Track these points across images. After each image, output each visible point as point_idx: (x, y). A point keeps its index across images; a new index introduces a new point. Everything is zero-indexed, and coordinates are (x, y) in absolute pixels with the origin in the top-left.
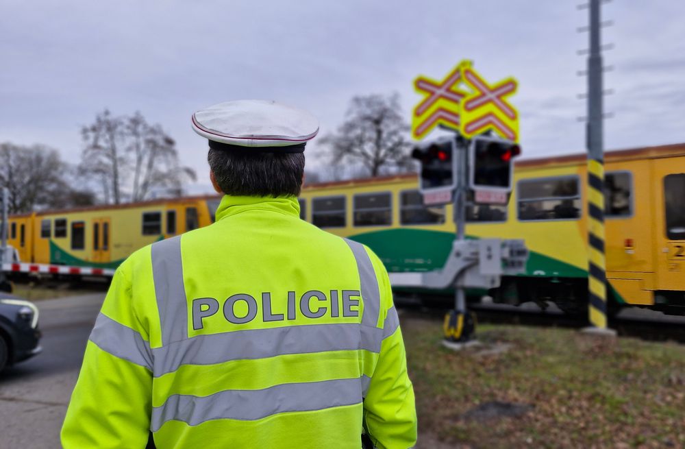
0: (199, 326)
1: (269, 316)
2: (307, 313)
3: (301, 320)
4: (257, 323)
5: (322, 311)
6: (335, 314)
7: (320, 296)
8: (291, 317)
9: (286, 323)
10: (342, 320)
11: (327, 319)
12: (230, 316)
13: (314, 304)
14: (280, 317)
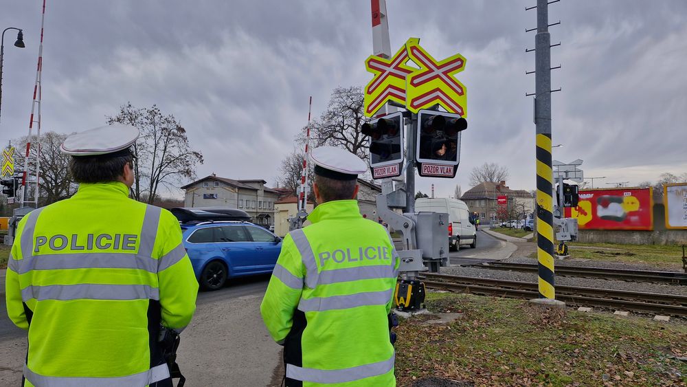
0: (38, 251)
1: (74, 247)
2: (100, 247)
3: (95, 250)
4: (67, 250)
5: (108, 246)
6: (116, 247)
7: (109, 237)
8: (90, 247)
9: (85, 251)
10: (120, 251)
11: (111, 250)
12: (52, 247)
13: (104, 242)
14: (82, 248)
